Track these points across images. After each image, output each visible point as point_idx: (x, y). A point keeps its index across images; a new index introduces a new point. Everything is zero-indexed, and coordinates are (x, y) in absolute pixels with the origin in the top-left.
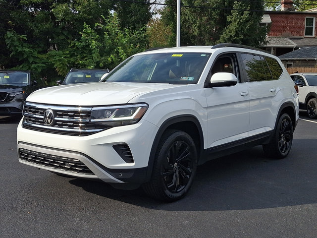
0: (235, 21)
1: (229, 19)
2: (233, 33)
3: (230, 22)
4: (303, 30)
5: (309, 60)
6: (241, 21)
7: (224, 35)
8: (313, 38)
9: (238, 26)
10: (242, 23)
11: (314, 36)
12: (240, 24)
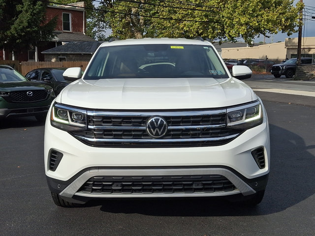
0: (27, 11)
1: (19, 7)
2: (26, 24)
3: (21, 12)
4: (62, 25)
5: (84, 54)
6: (35, 12)
7: (16, 25)
8: (71, 33)
9: (31, 17)
10: (35, 14)
11: (71, 31)
12: (33, 14)
